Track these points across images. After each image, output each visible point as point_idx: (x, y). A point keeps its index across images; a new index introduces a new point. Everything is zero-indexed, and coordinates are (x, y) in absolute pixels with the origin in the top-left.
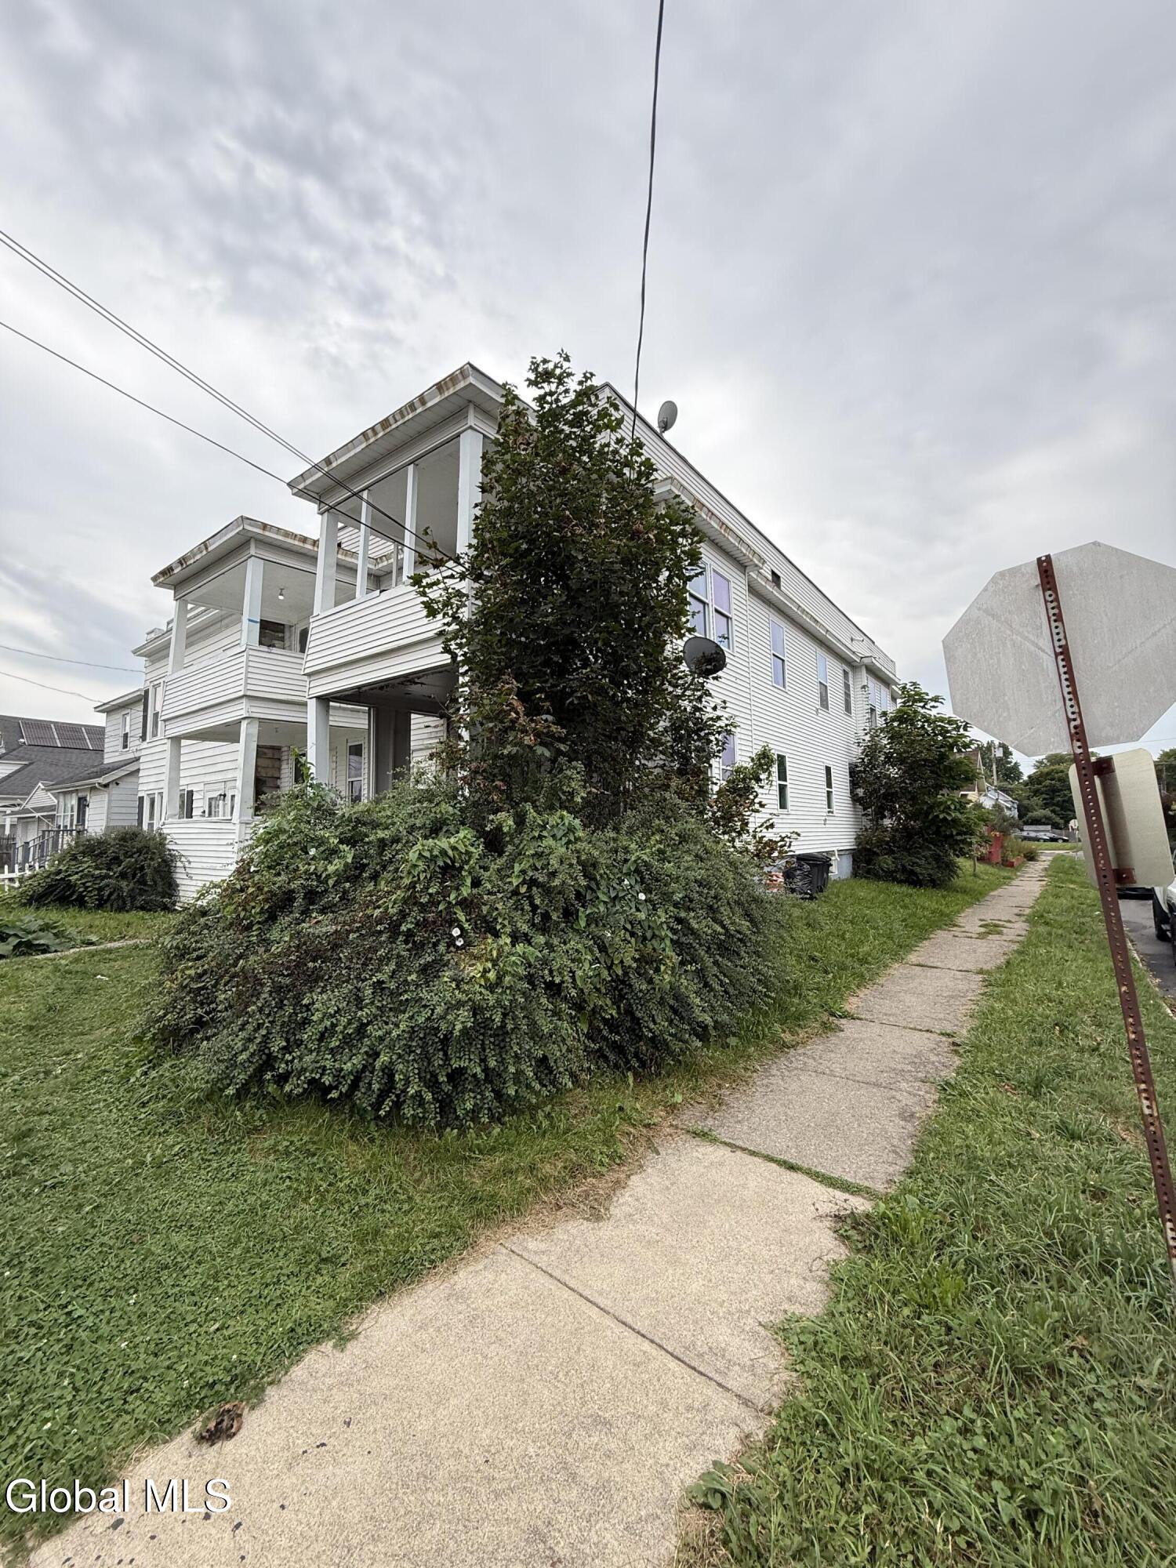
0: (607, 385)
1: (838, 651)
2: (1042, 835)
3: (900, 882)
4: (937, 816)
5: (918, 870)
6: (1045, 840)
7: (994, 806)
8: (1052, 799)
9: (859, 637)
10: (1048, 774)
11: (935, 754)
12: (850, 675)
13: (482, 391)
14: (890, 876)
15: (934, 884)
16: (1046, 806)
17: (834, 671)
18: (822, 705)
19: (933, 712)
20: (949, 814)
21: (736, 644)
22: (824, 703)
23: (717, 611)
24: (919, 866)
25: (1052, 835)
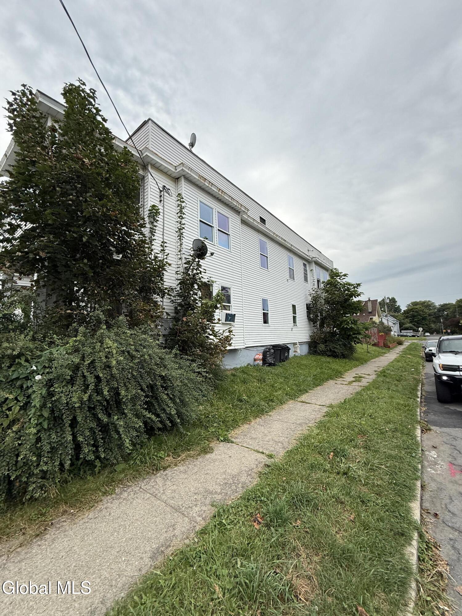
0: (149, 119)
1: (300, 255)
2: (409, 334)
3: (329, 356)
4: (344, 326)
5: (336, 350)
6: (410, 336)
7: (380, 322)
8: (413, 319)
9: (312, 249)
10: (411, 309)
11: (342, 299)
12: (307, 266)
13: (50, 107)
14: (323, 353)
15: (344, 356)
16: (411, 322)
17: (298, 264)
18: (290, 277)
19: (344, 281)
20: (348, 325)
21: (232, 246)
22: (292, 276)
23: (219, 230)
24: (337, 349)
25: (413, 334)
